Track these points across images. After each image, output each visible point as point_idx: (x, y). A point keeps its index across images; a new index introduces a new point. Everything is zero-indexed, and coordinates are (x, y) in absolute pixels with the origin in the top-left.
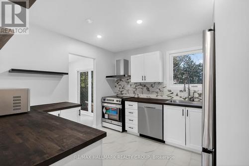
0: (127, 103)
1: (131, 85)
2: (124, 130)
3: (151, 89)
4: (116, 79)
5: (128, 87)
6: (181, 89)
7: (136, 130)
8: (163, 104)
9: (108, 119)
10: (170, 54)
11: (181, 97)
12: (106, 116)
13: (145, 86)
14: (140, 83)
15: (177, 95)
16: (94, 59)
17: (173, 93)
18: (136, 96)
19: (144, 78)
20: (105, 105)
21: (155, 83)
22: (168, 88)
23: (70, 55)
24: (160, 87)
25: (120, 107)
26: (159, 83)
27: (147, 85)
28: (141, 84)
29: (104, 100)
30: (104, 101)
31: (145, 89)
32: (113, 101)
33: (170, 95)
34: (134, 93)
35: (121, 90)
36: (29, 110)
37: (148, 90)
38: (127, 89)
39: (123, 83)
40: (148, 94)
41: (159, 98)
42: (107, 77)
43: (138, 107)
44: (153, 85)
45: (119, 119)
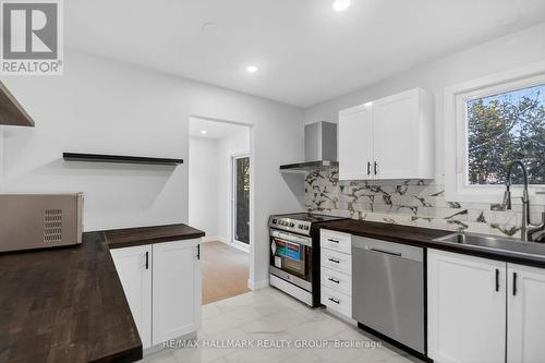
0: (325, 234)
1: (342, 188)
2: (317, 303)
3: (395, 197)
4: (306, 173)
5: (334, 192)
6: (495, 202)
7: (346, 309)
8: (425, 246)
9: (283, 269)
10: (456, 94)
11: (493, 226)
12: (278, 262)
13: (379, 190)
14: (366, 181)
15: (481, 219)
16: (251, 126)
17: (466, 212)
18: (356, 217)
19: (373, 167)
20: (276, 234)
21: (407, 182)
22: (450, 197)
23: (191, 119)
24: (425, 192)
25: (308, 242)
26: (421, 182)
27: (382, 188)
28: (367, 185)
29: (273, 223)
30: (274, 225)
31: (379, 197)
32: (293, 226)
33: (456, 218)
34: (350, 207)
35: (319, 199)
36: (79, 241)
37: (388, 200)
38: (331, 196)
39: (323, 183)
40: (388, 212)
41: (421, 223)
42: (282, 167)
43: (353, 248)
44: (401, 186)
45: (307, 273)
